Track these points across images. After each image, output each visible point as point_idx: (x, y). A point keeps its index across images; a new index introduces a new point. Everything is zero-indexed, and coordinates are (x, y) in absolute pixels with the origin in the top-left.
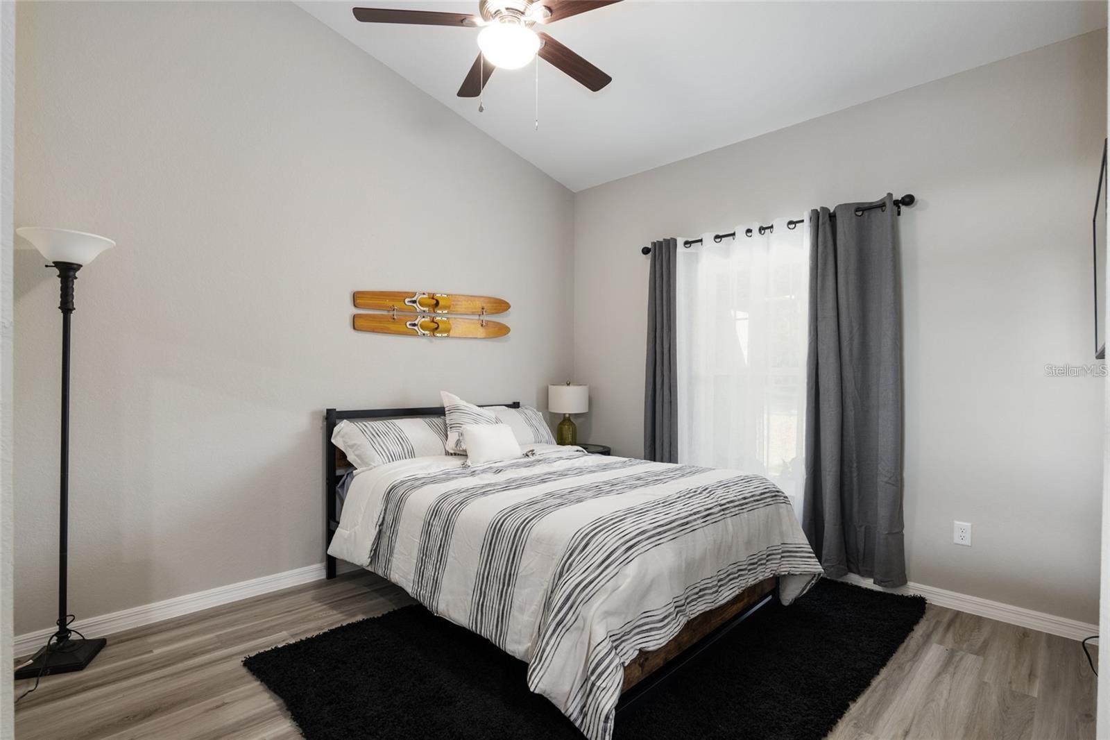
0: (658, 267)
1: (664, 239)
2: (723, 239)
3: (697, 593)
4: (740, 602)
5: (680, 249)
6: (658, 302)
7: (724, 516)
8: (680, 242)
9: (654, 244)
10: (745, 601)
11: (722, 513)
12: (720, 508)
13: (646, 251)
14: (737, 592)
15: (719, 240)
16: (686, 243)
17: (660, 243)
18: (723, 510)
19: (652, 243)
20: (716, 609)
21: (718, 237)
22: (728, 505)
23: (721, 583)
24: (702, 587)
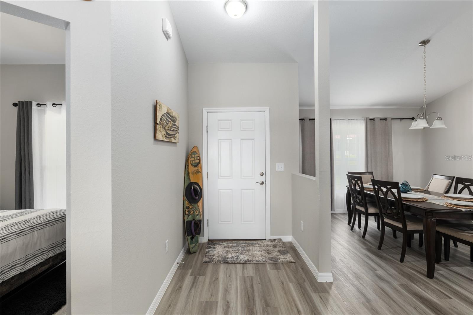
0: (21, 114)
1: (25, 101)
2: (57, 106)
3: (10, 268)
4: (47, 265)
5: (34, 107)
6: (22, 131)
7: (33, 231)
8: (34, 104)
9: (19, 102)
10: (51, 264)
11: (32, 229)
12: (30, 228)
13: (15, 105)
14: (40, 261)
15: (55, 106)
16: (38, 105)
17: (23, 103)
18: (32, 228)
19: (18, 102)
20: (25, 272)
21: (54, 104)
22: (36, 226)
23: (27, 261)
24: (13, 265)
